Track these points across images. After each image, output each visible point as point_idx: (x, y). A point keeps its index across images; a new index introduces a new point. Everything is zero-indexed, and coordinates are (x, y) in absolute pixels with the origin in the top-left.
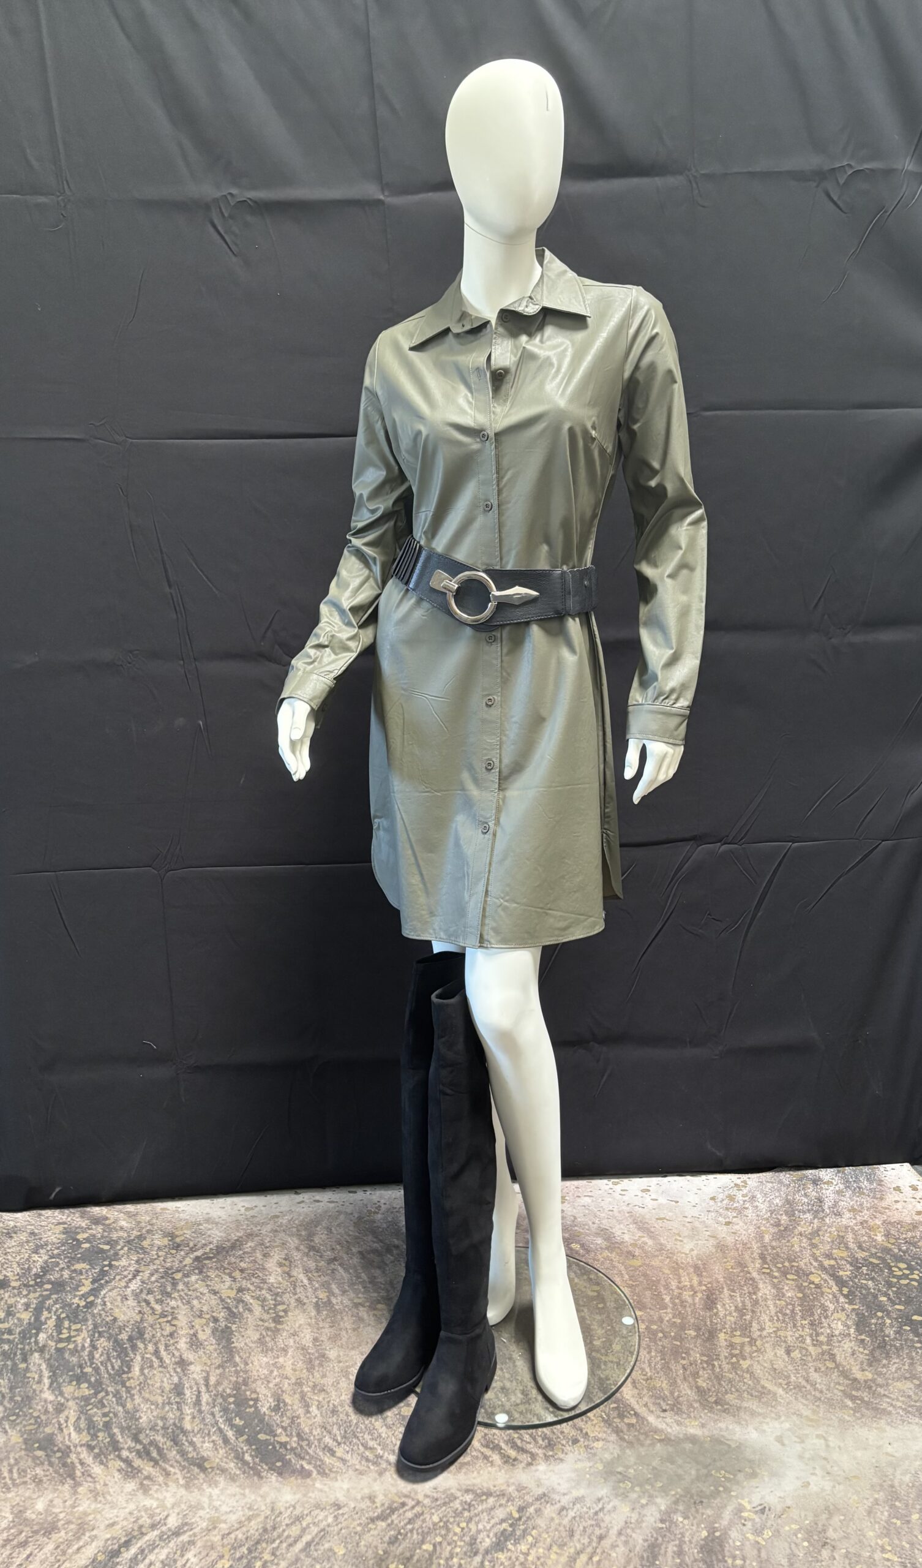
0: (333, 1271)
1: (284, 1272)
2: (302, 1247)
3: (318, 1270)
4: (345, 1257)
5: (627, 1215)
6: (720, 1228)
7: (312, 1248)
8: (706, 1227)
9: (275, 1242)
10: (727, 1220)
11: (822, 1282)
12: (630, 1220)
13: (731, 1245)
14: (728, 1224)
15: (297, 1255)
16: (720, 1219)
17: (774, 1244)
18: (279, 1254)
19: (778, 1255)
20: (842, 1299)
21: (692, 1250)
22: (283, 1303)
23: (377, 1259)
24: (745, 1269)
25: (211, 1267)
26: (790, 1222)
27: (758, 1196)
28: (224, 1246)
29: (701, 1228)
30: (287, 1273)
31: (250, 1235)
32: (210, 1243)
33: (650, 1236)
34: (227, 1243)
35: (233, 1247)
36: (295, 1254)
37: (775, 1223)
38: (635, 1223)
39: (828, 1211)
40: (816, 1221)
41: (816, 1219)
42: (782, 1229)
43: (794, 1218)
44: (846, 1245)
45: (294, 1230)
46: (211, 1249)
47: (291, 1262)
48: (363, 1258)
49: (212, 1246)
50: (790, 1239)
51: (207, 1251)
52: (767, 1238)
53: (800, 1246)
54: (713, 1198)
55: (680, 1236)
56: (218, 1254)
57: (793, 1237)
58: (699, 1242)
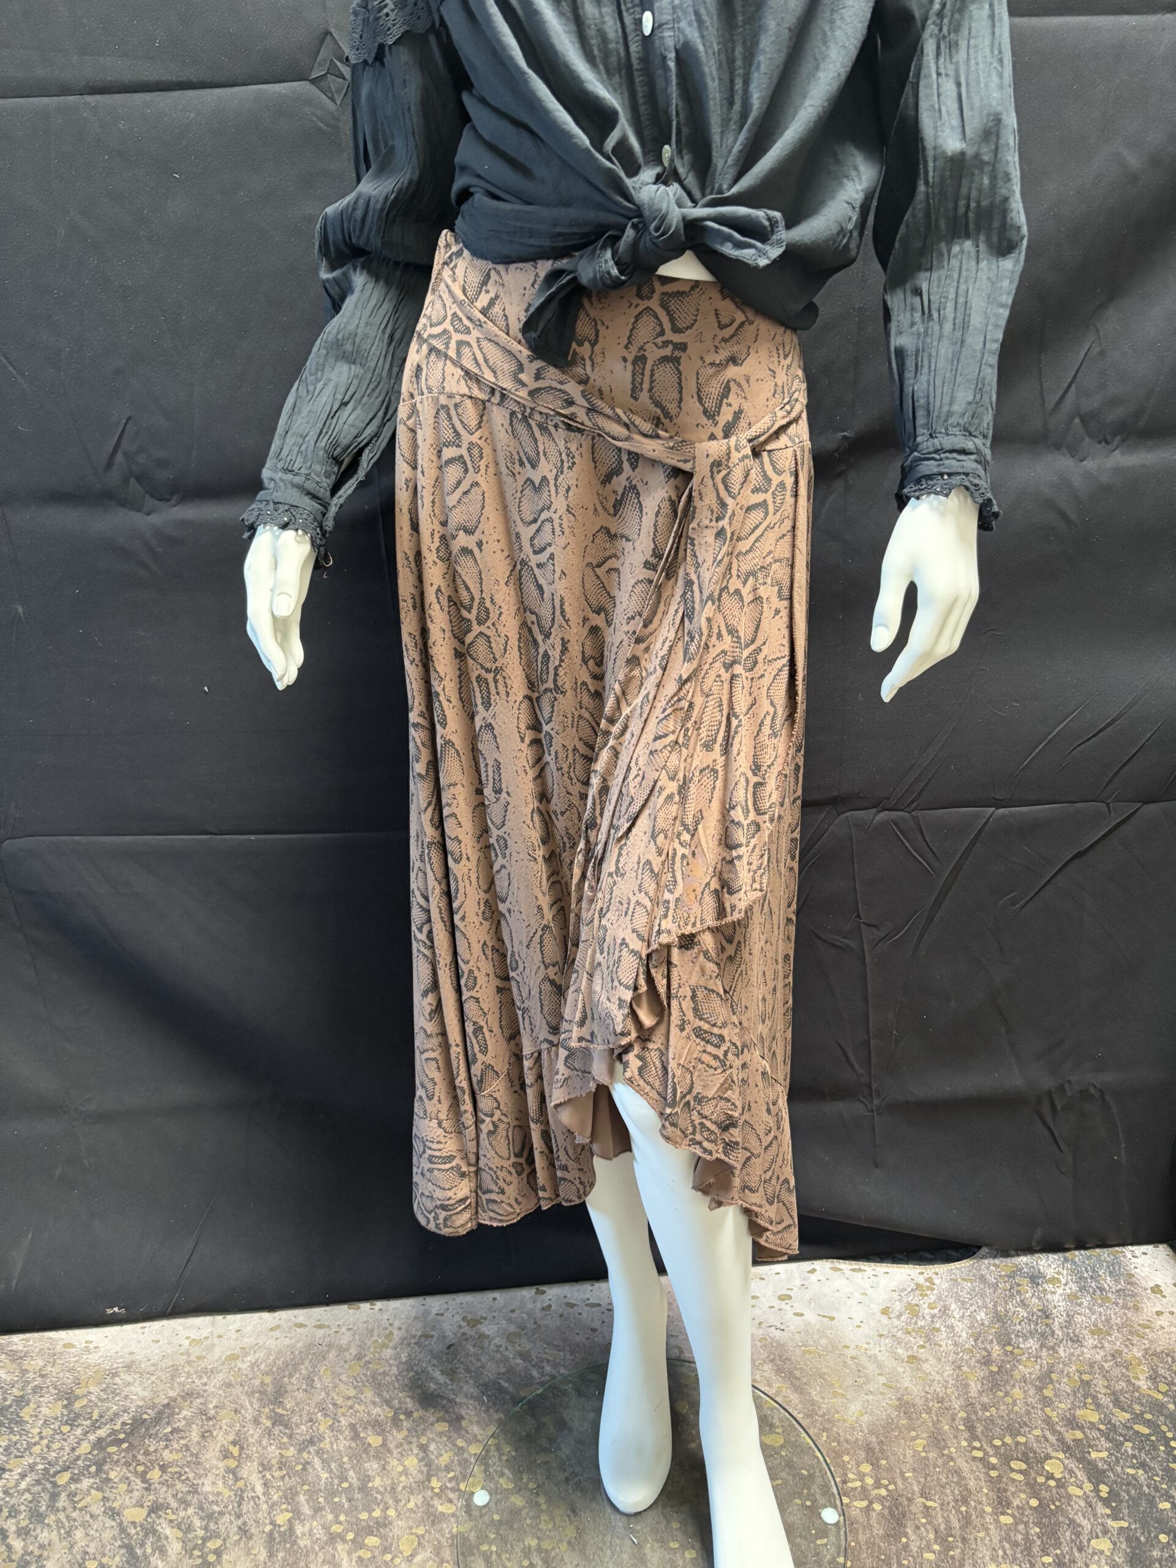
1: (229, 1470)
2: (264, 1419)
3: (282, 1465)
4: (328, 1434)
6: (901, 1370)
7: (277, 1420)
8: (880, 1367)
10: (910, 1353)
11: (1067, 1477)
13: (919, 1402)
14: (912, 1359)
15: (253, 1434)
16: (900, 1351)
17: (985, 1399)
18: (227, 1433)
19: (992, 1421)
20: (1102, 1510)
21: (861, 1414)
22: (218, 1536)
23: (375, 1440)
24: (946, 1452)
25: (118, 1461)
26: (1006, 1355)
27: (953, 1306)
28: (145, 1416)
29: (871, 1368)
30: (233, 1472)
31: (189, 1395)
32: (125, 1411)
33: (795, 1386)
34: (149, 1411)
35: (158, 1420)
36: (251, 1432)
37: (984, 1357)
38: (772, 1361)
39: (1060, 1333)
40: (1044, 1353)
41: (1044, 1350)
42: (995, 1369)
43: (1009, 1348)
44: (1094, 1398)
45: (257, 1382)
46: (124, 1424)
47: (242, 1448)
48: (356, 1436)
49: (126, 1418)
50: (1008, 1388)
51: (118, 1427)
52: (974, 1388)
53: (1026, 1403)
54: (885, 1312)
55: (841, 1387)
56: (132, 1433)
57: (1014, 1386)
58: (870, 1397)
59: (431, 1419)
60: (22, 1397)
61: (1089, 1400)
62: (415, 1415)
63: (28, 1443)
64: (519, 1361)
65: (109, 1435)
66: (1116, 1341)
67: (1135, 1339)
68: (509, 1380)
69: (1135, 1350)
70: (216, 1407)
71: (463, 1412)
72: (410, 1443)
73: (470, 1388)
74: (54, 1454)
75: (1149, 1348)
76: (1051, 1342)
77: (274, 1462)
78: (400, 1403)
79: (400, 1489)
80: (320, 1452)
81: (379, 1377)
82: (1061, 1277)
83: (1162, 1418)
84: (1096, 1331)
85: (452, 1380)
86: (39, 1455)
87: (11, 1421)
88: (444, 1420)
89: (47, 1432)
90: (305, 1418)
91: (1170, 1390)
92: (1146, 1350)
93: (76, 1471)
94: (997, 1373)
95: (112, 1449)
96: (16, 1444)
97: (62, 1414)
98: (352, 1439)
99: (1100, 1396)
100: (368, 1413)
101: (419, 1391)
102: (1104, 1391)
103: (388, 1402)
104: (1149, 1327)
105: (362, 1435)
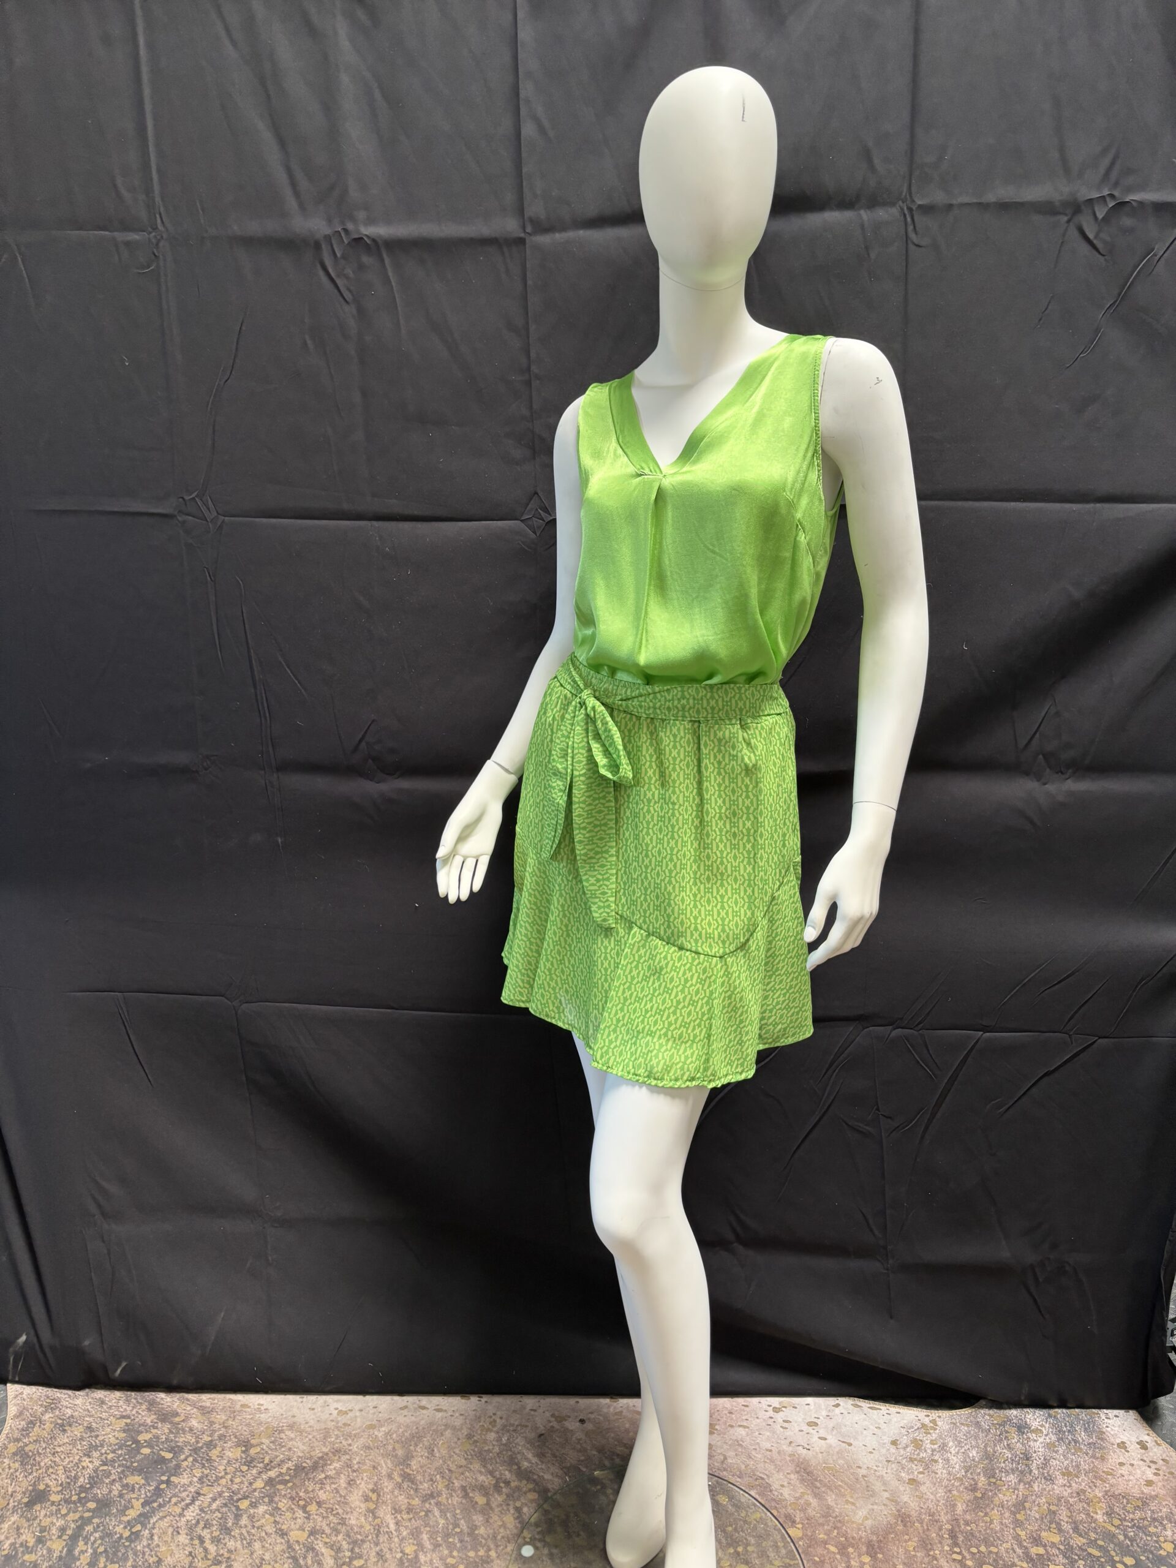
0: (428, 1512)
1: (369, 1510)
2: (396, 1475)
3: (409, 1510)
4: (445, 1492)
5: (788, 1458)
6: (902, 1489)
7: (406, 1477)
8: (885, 1484)
9: (364, 1464)
10: (911, 1477)
12: (791, 1467)
13: (914, 1514)
15: (388, 1486)
16: (903, 1475)
17: (968, 1517)
18: (367, 1483)
21: (866, 1518)
23: (481, 1500)
24: (932, 1553)
25: (285, 1495)
26: (990, 1485)
27: (951, 1444)
28: (304, 1465)
29: (878, 1486)
30: (373, 1512)
31: (337, 1452)
32: (289, 1460)
33: (815, 1493)
34: (308, 1461)
35: (315, 1467)
36: (386, 1484)
37: (971, 1485)
38: (798, 1472)
39: (1036, 1472)
40: (1021, 1486)
41: (1022, 1484)
42: (980, 1495)
43: (994, 1480)
44: (1058, 1524)
45: (390, 1448)
46: (288, 1469)
47: (379, 1495)
48: (466, 1496)
49: (290, 1464)
50: (988, 1510)
51: (284, 1471)
52: (960, 1507)
53: (1001, 1523)
54: (894, 1443)
55: (852, 1497)
56: (295, 1476)
57: (993, 1509)
58: (875, 1507)
59: (524, 1489)
60: (211, 1441)
61: (1054, 1526)
62: (513, 1484)
63: (217, 1476)
64: (595, 1453)
65: (278, 1476)
66: (1083, 1482)
67: (1098, 1483)
68: (587, 1467)
69: (1097, 1491)
70: (359, 1463)
71: (550, 1486)
72: (508, 1505)
73: (555, 1469)
74: (236, 1486)
75: (1109, 1491)
76: (1028, 1478)
77: (403, 1507)
78: (501, 1474)
79: (499, 1537)
80: (438, 1504)
81: (485, 1454)
82: (1043, 1429)
83: (1112, 1546)
84: (1066, 1473)
85: (542, 1462)
86: (225, 1486)
87: (203, 1458)
88: (535, 1491)
89: (229, 1469)
90: (427, 1478)
91: (1122, 1525)
92: (1106, 1492)
93: (254, 1500)
94: (981, 1498)
95: (281, 1487)
96: (207, 1476)
97: (242, 1458)
98: (462, 1497)
99: (1062, 1523)
100: (476, 1479)
101: (515, 1467)
102: (1066, 1519)
103: (491, 1473)
104: (1111, 1474)
105: (471, 1495)
